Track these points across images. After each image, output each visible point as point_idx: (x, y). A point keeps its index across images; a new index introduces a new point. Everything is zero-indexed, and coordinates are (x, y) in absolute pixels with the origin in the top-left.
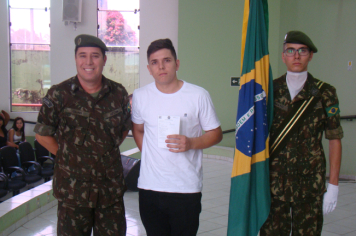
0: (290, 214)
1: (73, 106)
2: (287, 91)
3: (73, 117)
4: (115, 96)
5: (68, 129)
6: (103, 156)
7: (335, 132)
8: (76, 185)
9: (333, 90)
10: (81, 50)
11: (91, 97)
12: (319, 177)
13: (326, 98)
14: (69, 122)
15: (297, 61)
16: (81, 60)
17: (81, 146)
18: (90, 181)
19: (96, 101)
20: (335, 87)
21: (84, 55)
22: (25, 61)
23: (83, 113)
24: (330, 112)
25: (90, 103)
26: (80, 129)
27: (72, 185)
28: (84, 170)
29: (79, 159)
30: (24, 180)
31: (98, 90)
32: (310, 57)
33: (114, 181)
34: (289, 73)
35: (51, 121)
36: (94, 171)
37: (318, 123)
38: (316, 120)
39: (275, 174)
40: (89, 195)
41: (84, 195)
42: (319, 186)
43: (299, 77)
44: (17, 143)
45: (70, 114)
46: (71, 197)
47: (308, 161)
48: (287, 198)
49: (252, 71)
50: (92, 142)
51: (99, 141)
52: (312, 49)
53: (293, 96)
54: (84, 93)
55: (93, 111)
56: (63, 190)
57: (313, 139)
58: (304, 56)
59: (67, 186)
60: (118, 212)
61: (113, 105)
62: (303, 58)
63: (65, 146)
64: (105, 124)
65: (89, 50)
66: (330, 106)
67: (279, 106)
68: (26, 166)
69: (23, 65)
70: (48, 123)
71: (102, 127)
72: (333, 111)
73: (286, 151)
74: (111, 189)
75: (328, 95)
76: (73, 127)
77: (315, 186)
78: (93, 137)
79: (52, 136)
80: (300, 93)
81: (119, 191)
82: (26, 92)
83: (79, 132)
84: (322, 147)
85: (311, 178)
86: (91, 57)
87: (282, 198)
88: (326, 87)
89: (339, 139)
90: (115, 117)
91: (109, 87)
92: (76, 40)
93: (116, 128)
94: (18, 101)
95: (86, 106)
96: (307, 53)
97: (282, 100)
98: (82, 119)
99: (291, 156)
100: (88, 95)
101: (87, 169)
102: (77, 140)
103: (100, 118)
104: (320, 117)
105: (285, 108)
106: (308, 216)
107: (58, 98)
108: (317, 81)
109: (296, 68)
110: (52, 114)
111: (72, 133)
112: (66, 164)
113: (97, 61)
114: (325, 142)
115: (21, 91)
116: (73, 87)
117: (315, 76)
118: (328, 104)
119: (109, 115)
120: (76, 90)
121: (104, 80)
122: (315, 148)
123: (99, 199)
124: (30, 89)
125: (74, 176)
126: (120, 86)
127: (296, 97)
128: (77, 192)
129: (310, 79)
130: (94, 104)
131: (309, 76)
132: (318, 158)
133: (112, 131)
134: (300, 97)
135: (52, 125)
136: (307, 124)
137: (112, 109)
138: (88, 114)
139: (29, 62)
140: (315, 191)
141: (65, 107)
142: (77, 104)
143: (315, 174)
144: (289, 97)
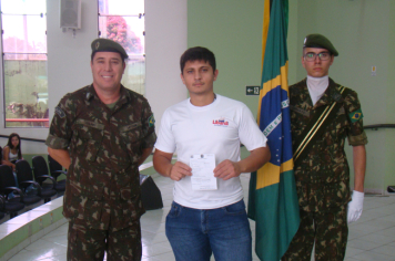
0: (313, 226)
1: (86, 118)
2: (308, 96)
3: (85, 129)
4: (134, 109)
5: (80, 142)
6: (118, 173)
7: (359, 138)
8: (86, 203)
9: (355, 95)
10: (99, 55)
11: (106, 108)
12: (343, 185)
13: (348, 103)
14: (81, 135)
15: (317, 66)
16: (98, 67)
17: (94, 161)
18: (102, 200)
19: (112, 113)
20: (357, 91)
21: (102, 61)
22: (19, 72)
23: (97, 125)
24: (354, 117)
25: (105, 114)
26: (93, 142)
27: (83, 203)
28: (96, 187)
29: (91, 175)
30: (22, 201)
31: (116, 101)
32: (331, 61)
33: (130, 202)
34: (309, 78)
35: (64, 133)
36: (106, 189)
37: (340, 129)
38: (338, 126)
39: (299, 184)
40: (100, 216)
41: (95, 216)
42: (343, 194)
43: (320, 82)
44: (14, 162)
45: (83, 125)
46: (80, 217)
47: (331, 169)
48: (312, 208)
49: (278, 77)
50: (105, 158)
51: (114, 157)
52: (332, 53)
53: (314, 101)
54: (100, 102)
55: (108, 124)
56: (72, 209)
57: (335, 145)
58: (325, 60)
59: (77, 205)
60: (133, 236)
61: (131, 118)
62: (324, 63)
63: (77, 160)
64: (121, 138)
65: (108, 56)
66: (354, 111)
67: (301, 111)
68: (24, 186)
69: (16, 76)
70: (60, 135)
71: (117, 142)
72: (357, 116)
73: (309, 158)
74: (125, 211)
75: (350, 100)
76: (86, 141)
77: (339, 194)
78: (106, 153)
79: (66, 149)
80: (323, 98)
81: (134, 214)
82: (21, 106)
83: (91, 146)
84: (344, 154)
85: (335, 186)
86: (110, 62)
87: (306, 209)
88: (348, 92)
89: (363, 145)
90: (133, 131)
91: (128, 98)
92: (93, 45)
93: (133, 143)
94: (12, 116)
95: (101, 117)
96: (327, 57)
97: (303, 105)
98: (95, 132)
99: (314, 164)
100: (104, 105)
101: (99, 187)
102: (89, 156)
103: (115, 131)
104: (342, 123)
105: (307, 114)
106: (331, 227)
107: (71, 108)
108: (339, 86)
109: (317, 73)
110: (64, 125)
111: (85, 147)
112: (77, 181)
113: (116, 68)
114: (348, 149)
115: (16, 106)
116: (88, 95)
117: (336, 81)
118: (351, 109)
119: (126, 129)
120: (91, 98)
121: (122, 90)
122: (338, 155)
123: (111, 220)
124: (25, 103)
125: (85, 193)
126: (141, 97)
127: (318, 103)
128: (88, 212)
129: (332, 85)
130: (109, 116)
131: (331, 81)
132: (342, 165)
133: (129, 146)
134: (322, 102)
135: (65, 137)
136: (330, 130)
137: (129, 122)
138: (102, 127)
139: (23, 73)
140: (340, 200)
141: (77, 118)
142: (90, 115)
143: (339, 182)
144: (310, 102)
